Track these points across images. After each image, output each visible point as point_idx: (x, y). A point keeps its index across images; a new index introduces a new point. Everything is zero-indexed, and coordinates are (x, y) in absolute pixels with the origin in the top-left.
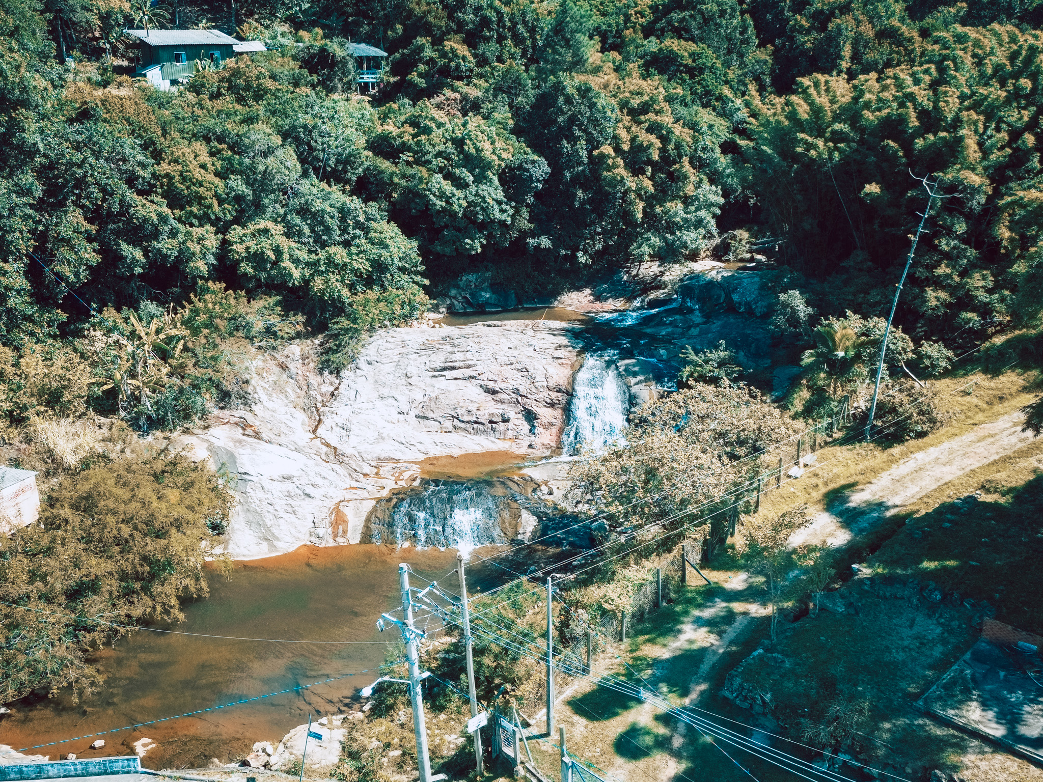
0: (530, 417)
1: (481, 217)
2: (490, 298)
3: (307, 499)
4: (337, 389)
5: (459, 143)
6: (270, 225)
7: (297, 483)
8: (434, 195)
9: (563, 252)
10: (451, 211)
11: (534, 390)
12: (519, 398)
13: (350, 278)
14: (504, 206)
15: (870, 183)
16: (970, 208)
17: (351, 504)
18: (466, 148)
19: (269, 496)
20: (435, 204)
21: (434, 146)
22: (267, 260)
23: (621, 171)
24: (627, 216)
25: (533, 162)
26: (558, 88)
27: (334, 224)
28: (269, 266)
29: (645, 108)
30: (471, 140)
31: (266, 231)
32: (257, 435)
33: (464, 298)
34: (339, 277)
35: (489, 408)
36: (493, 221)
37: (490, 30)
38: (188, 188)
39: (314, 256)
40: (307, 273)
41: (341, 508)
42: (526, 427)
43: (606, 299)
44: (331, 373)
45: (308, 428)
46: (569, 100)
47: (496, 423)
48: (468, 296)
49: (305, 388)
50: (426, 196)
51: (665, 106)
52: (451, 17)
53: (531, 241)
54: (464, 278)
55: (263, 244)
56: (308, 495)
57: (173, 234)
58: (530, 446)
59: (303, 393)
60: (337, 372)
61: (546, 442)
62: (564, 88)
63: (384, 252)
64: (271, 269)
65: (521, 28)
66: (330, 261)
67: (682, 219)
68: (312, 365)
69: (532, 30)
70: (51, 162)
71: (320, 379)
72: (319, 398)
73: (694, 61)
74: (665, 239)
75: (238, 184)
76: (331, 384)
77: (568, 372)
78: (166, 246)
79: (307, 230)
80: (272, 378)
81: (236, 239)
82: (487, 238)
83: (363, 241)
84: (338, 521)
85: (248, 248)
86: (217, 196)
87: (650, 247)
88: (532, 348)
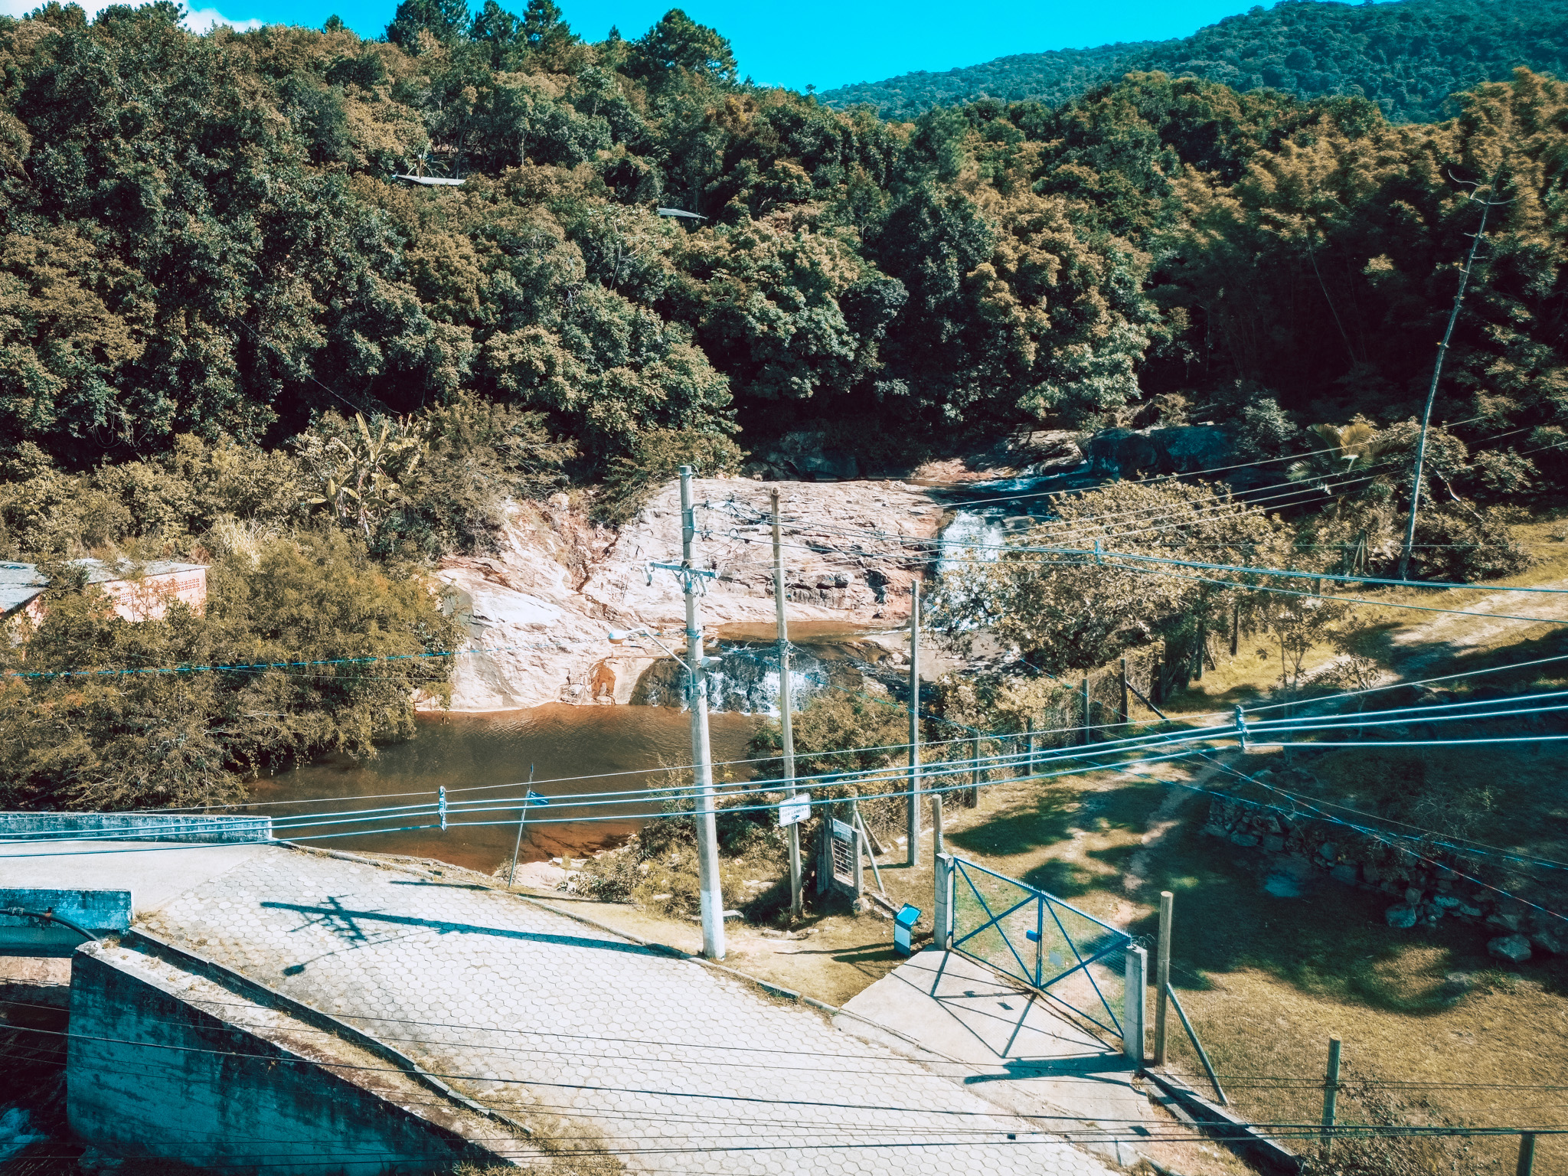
0: (876, 581)
1: (814, 348)
2: (822, 465)
3: (562, 654)
4: (613, 545)
5: (788, 258)
6: (542, 331)
7: (551, 635)
8: (754, 316)
9: (924, 402)
10: (775, 338)
11: (882, 548)
12: (862, 559)
13: (638, 408)
14: (845, 337)
15: (1376, 255)
16: (1534, 291)
17: (620, 661)
18: (797, 261)
19: (512, 645)
20: (754, 329)
21: (756, 261)
22: (535, 372)
23: (1006, 296)
24: (1014, 359)
25: (886, 283)
26: (921, 199)
27: (623, 337)
28: (537, 380)
29: (1038, 226)
30: (804, 252)
31: (536, 339)
32: (503, 582)
33: (787, 464)
34: (624, 405)
35: (818, 569)
36: (829, 356)
37: (832, 150)
38: (444, 277)
39: (594, 377)
40: (584, 395)
41: (607, 664)
42: (870, 595)
43: (984, 469)
44: (606, 527)
45: (570, 585)
46: (935, 213)
47: (827, 587)
48: (792, 461)
49: (571, 541)
50: (743, 317)
51: (1066, 224)
52: (784, 139)
53: (880, 384)
54: (788, 439)
55: (532, 352)
56: (563, 650)
57: (420, 329)
58: (877, 616)
59: (568, 547)
60: (614, 526)
61: (900, 610)
62: (928, 199)
63: (685, 378)
64: (541, 384)
65: (873, 150)
66: (615, 384)
67: (1091, 364)
68: (582, 517)
69: (888, 153)
70: (279, 211)
71: (591, 533)
72: (589, 555)
73: (1102, 186)
74: (1067, 390)
75: (506, 280)
76: (606, 539)
77: (932, 528)
78: (410, 342)
79: (587, 344)
80: (530, 527)
81: (499, 344)
82: (821, 377)
83: (659, 363)
84: (602, 677)
85: (512, 356)
86: (478, 289)
87: (1046, 399)
88: (879, 504)
